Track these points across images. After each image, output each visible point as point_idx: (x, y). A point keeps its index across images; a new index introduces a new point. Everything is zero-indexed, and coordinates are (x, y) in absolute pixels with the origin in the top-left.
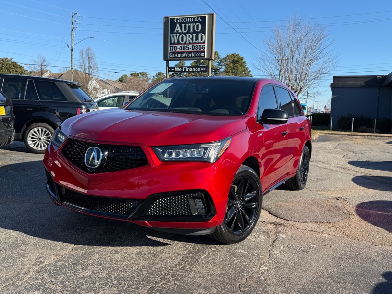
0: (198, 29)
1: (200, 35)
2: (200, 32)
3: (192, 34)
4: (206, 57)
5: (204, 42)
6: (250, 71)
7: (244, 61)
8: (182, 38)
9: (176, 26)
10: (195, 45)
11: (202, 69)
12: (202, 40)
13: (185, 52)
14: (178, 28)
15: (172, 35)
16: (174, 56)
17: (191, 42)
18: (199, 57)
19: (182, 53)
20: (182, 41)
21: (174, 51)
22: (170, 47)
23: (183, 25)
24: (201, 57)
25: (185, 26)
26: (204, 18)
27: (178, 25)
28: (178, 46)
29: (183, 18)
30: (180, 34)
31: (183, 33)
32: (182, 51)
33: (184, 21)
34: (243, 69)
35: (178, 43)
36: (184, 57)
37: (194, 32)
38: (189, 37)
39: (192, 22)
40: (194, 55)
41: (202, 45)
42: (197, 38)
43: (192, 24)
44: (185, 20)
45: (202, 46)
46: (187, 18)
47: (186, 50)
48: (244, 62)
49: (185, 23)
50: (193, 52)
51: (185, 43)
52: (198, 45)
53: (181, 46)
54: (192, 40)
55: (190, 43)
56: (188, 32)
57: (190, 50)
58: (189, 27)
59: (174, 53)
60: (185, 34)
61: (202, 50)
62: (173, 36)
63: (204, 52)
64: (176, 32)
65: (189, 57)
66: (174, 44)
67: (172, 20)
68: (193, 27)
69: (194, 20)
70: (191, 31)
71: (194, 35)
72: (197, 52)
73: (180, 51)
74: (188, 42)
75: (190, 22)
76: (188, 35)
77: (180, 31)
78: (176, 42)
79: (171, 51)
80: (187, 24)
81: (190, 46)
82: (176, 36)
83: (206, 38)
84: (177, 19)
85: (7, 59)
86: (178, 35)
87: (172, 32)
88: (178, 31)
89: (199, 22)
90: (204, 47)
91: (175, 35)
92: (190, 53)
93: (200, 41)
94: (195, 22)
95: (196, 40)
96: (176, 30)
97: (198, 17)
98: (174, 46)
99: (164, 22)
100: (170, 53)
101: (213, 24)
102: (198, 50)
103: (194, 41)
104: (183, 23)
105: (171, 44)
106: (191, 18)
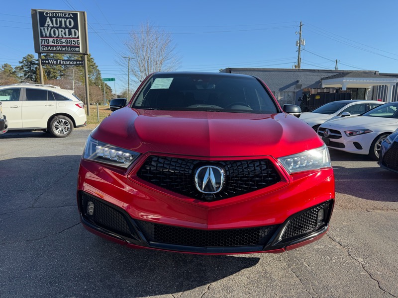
0: (70, 24)
1: (73, 31)
2: (73, 28)
3: (64, 28)
4: (81, 52)
5: (78, 38)
6: (97, 66)
7: (91, 57)
8: (54, 32)
9: (46, 20)
10: (69, 40)
11: (78, 63)
12: (75, 35)
13: (59, 46)
14: (48, 22)
15: (42, 28)
16: (46, 49)
17: (64, 36)
18: (73, 51)
19: (56, 46)
20: (55, 34)
21: (46, 44)
22: (42, 40)
23: (54, 19)
24: (75, 51)
25: (56, 21)
26: (75, 15)
27: (48, 19)
28: (51, 40)
29: (54, 13)
30: (52, 28)
31: (54, 27)
32: (56, 44)
33: (54, 16)
34: (91, 64)
35: (50, 36)
36: (58, 50)
37: (66, 27)
38: (62, 31)
39: (63, 18)
40: (68, 49)
41: (76, 40)
42: (70, 33)
43: (63, 20)
44: (56, 15)
45: (76, 41)
46: (58, 13)
47: (59, 44)
48: (92, 59)
49: (57, 17)
50: (68, 46)
51: (58, 37)
52: (72, 40)
53: (54, 40)
54: (65, 35)
55: (63, 38)
56: (60, 27)
57: (64, 44)
58: (61, 22)
59: (47, 46)
60: (57, 28)
61: (76, 45)
62: (44, 30)
63: (79, 47)
64: (46, 25)
65: (64, 51)
66: (46, 37)
67: (41, 14)
68: (65, 22)
69: (65, 15)
70: (63, 26)
71: (67, 30)
72: (71, 47)
73: (53, 44)
74: (60, 36)
75: (61, 17)
76: (60, 30)
77: (51, 25)
78: (48, 35)
79: (43, 44)
80: (58, 19)
81: (64, 40)
82: (48, 29)
83: (79, 33)
84: (47, 13)
86: (49, 28)
87: (42, 24)
88: (48, 25)
89: (71, 18)
90: (78, 42)
91: (46, 28)
92: (64, 46)
93: (73, 36)
94: (67, 18)
95: (69, 35)
96: (47, 23)
97: (69, 14)
98: (46, 39)
99: (32, 15)
100: (42, 46)
101: (85, 21)
102: (73, 45)
103: (67, 36)
104: (54, 17)
105: (42, 36)
106: (63, 13)
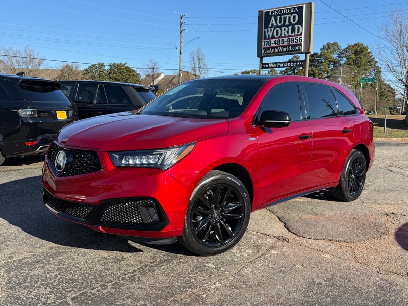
0: (294, 21)
1: (296, 27)
2: (297, 24)
3: (287, 26)
4: (303, 50)
5: (301, 34)
6: (377, 62)
7: (369, 50)
8: (277, 31)
9: (271, 19)
10: (291, 38)
11: (298, 64)
12: (298, 32)
13: (280, 47)
14: (272, 22)
15: (266, 30)
16: (268, 52)
17: (287, 35)
18: (295, 50)
19: (277, 48)
20: (277, 34)
21: (268, 46)
22: (264, 42)
23: (279, 17)
24: (297, 50)
25: (281, 19)
26: (301, 8)
27: (273, 18)
28: (273, 41)
29: (279, 10)
30: (275, 27)
31: (278, 26)
32: (277, 45)
33: (280, 13)
34: (368, 60)
35: (273, 37)
36: (279, 52)
37: (290, 24)
38: (285, 30)
39: (288, 14)
40: (289, 49)
41: (299, 37)
42: (293, 31)
43: (287, 16)
44: (281, 12)
45: (298, 39)
46: (283, 10)
47: (281, 45)
48: (369, 53)
49: (280, 15)
50: (289, 46)
51: (280, 37)
52: (294, 37)
53: (276, 41)
54: (288, 33)
55: (285, 37)
56: (284, 25)
57: (286, 44)
58: (285, 19)
59: (268, 49)
60: (280, 27)
61: (299, 43)
62: (268, 31)
63: (301, 45)
64: (270, 25)
65: (285, 51)
66: (269, 38)
67: (267, 13)
68: (289, 18)
69: (290, 11)
70: (287, 23)
71: (290, 27)
72: (293, 46)
73: (275, 45)
74: (283, 35)
75: (286, 14)
76: (283, 28)
77: (275, 25)
78: (271, 37)
79: (265, 46)
80: (283, 16)
81: (285, 39)
82: (271, 30)
83: (303, 29)
84: (272, 12)
85: (121, 64)
86: (273, 28)
87: (267, 26)
88: (272, 25)
89: (296, 12)
90: (301, 40)
91: (269, 29)
92: (285, 47)
93: (296, 33)
94: (292, 14)
95: (292, 33)
96: (271, 23)
97: (295, 8)
98: (268, 40)
99: (259, 17)
100: (264, 48)
101: (311, 14)
102: (295, 43)
103: (290, 34)
104: (279, 15)
105: (265, 38)
106: (287, 9)
